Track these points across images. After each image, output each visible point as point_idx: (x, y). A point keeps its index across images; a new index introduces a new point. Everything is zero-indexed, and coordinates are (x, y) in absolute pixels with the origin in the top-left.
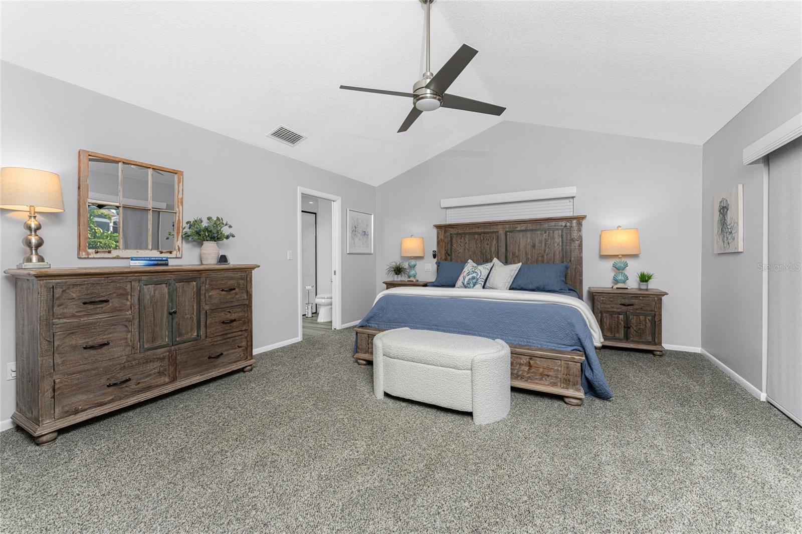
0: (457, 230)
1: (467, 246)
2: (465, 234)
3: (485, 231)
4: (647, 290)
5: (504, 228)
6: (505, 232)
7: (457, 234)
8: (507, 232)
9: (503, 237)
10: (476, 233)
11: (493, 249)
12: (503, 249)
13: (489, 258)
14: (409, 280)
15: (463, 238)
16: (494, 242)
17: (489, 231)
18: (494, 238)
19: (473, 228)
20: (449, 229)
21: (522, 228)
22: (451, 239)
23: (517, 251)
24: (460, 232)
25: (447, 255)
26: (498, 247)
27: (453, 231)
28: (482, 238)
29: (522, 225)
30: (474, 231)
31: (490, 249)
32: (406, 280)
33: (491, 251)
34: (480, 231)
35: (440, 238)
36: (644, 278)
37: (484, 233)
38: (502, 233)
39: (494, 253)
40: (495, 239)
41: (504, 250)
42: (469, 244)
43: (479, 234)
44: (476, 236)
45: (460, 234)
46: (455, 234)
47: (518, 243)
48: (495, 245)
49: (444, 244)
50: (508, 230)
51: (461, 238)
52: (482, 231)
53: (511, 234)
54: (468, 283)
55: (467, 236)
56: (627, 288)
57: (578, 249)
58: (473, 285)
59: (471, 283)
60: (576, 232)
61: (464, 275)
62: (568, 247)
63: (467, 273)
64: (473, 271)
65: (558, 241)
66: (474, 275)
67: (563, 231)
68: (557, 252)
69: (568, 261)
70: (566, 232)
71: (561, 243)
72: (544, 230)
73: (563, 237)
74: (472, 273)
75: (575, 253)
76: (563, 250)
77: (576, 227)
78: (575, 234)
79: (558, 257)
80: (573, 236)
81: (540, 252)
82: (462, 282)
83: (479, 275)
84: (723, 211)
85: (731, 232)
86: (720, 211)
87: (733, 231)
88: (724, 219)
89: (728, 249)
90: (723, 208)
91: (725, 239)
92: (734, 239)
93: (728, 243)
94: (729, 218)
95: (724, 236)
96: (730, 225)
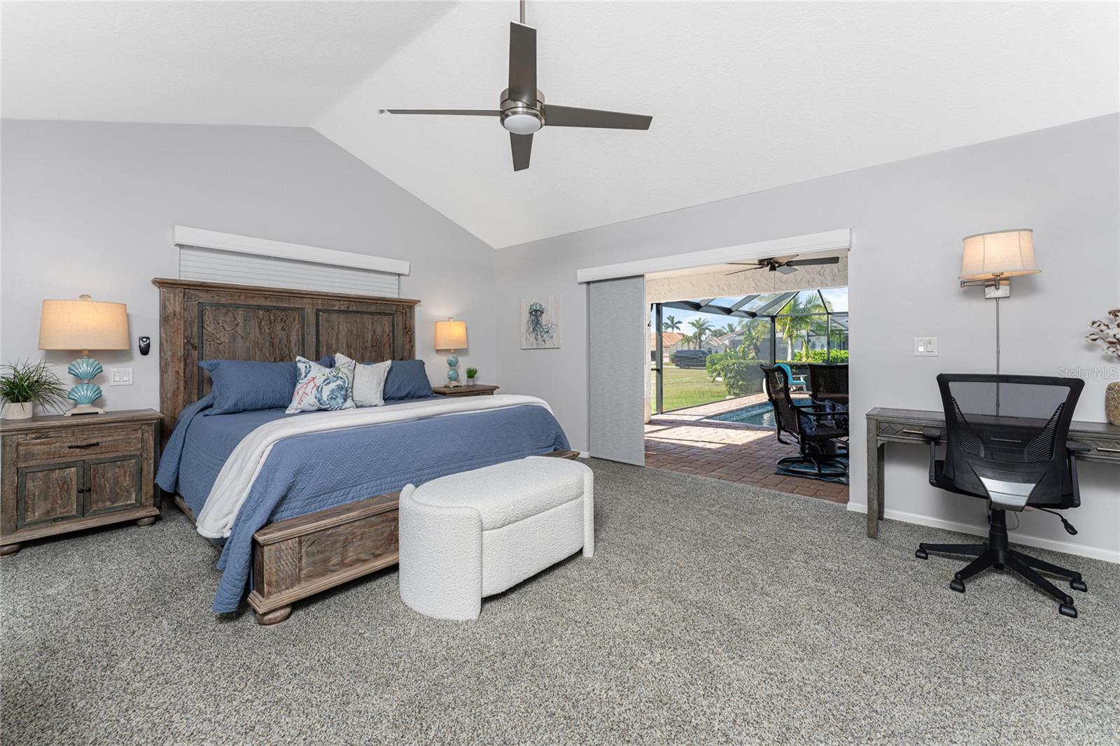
0: (216, 298)
1: (239, 329)
2: (237, 306)
3: (280, 305)
4: (474, 386)
5: (313, 305)
6: (315, 310)
7: (218, 306)
8: (318, 310)
9: (312, 320)
10: (260, 307)
11: (294, 338)
12: (311, 339)
13: (287, 353)
14: (75, 411)
15: (230, 314)
16: (296, 326)
17: (288, 306)
18: (297, 318)
19: (254, 297)
20: (196, 292)
21: (342, 308)
22: (201, 314)
23: (334, 342)
24: (223, 301)
25: (190, 347)
26: (303, 335)
27: (204, 297)
28: (272, 318)
29: (342, 303)
30: (256, 303)
31: (288, 337)
32: (69, 414)
33: (289, 341)
34: (269, 304)
35: (170, 310)
36: (471, 374)
37: (278, 309)
38: (309, 311)
39: (295, 346)
40: (296, 321)
41: (315, 340)
42: (245, 326)
43: (267, 309)
44: (261, 312)
45: (224, 306)
46: (210, 304)
47: (336, 330)
48: (298, 331)
49: (182, 322)
50: (320, 307)
51: (227, 313)
52: (274, 304)
53: (325, 315)
54: (331, 398)
55: (241, 312)
56: (461, 386)
57: (410, 342)
58: (343, 400)
59: (339, 396)
60: (408, 320)
61: (318, 385)
62: (400, 340)
63: (325, 381)
64: (334, 376)
65: (388, 331)
66: (339, 382)
67: (393, 318)
68: (387, 345)
69: (400, 358)
70: (399, 319)
71: (391, 334)
72: (372, 313)
73: (393, 325)
74: (336, 379)
75: (407, 347)
76: (393, 343)
77: (408, 314)
78: (407, 323)
79: (388, 351)
80: (405, 325)
81: (367, 345)
82: (316, 398)
83: (347, 383)
84: (536, 313)
85: (548, 332)
86: (531, 313)
87: (550, 331)
88: (538, 320)
89: (542, 345)
90: (536, 311)
91: (539, 336)
92: (552, 337)
93: (544, 341)
94: (544, 320)
95: (537, 335)
96: (545, 325)
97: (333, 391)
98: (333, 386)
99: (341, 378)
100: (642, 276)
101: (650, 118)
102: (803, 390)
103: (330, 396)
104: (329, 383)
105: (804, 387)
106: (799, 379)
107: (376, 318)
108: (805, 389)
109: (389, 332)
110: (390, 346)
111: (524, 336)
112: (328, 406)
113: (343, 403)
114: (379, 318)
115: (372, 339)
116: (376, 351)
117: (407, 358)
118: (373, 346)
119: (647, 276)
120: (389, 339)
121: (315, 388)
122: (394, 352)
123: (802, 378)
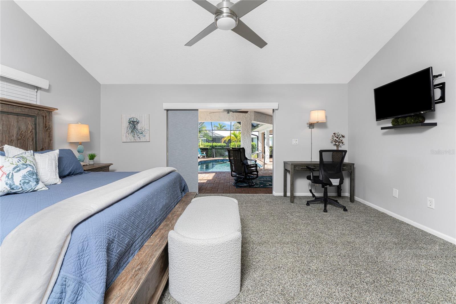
4: (93, 164)
36: (92, 157)
54: (25, 183)
56: (88, 165)
57: (49, 136)
58: (35, 183)
59: (32, 180)
60: (48, 121)
61: (8, 173)
62: (41, 135)
63: (14, 168)
64: (23, 164)
65: (31, 128)
66: (29, 169)
67: (36, 119)
68: (31, 139)
69: (41, 148)
70: (40, 120)
71: (34, 131)
72: (17, 114)
73: (35, 124)
74: (25, 166)
75: (47, 140)
76: (36, 137)
77: (48, 117)
78: (47, 123)
79: (31, 143)
80: (46, 124)
81: (12, 138)
82: (7, 184)
83: (35, 169)
84: (133, 123)
85: (142, 133)
86: (130, 123)
87: (144, 133)
88: (135, 127)
89: (138, 140)
90: (133, 122)
91: (136, 135)
92: (145, 136)
93: (139, 138)
94: (139, 127)
95: (134, 134)
96: (140, 130)
97: (24, 177)
98: (24, 172)
99: (30, 165)
100: (197, 110)
101: (267, 44)
102: (205, 157)
103: (22, 181)
104: (19, 170)
105: (205, 156)
106: (203, 153)
107: (20, 118)
108: (206, 157)
109: (33, 128)
110: (33, 140)
111: (125, 135)
112: (21, 189)
113: (36, 185)
114: (23, 118)
115: (17, 134)
116: (21, 143)
117: (47, 148)
118: (18, 139)
119: (199, 110)
120: (32, 135)
121: (5, 176)
122: (36, 143)
123: (204, 153)
